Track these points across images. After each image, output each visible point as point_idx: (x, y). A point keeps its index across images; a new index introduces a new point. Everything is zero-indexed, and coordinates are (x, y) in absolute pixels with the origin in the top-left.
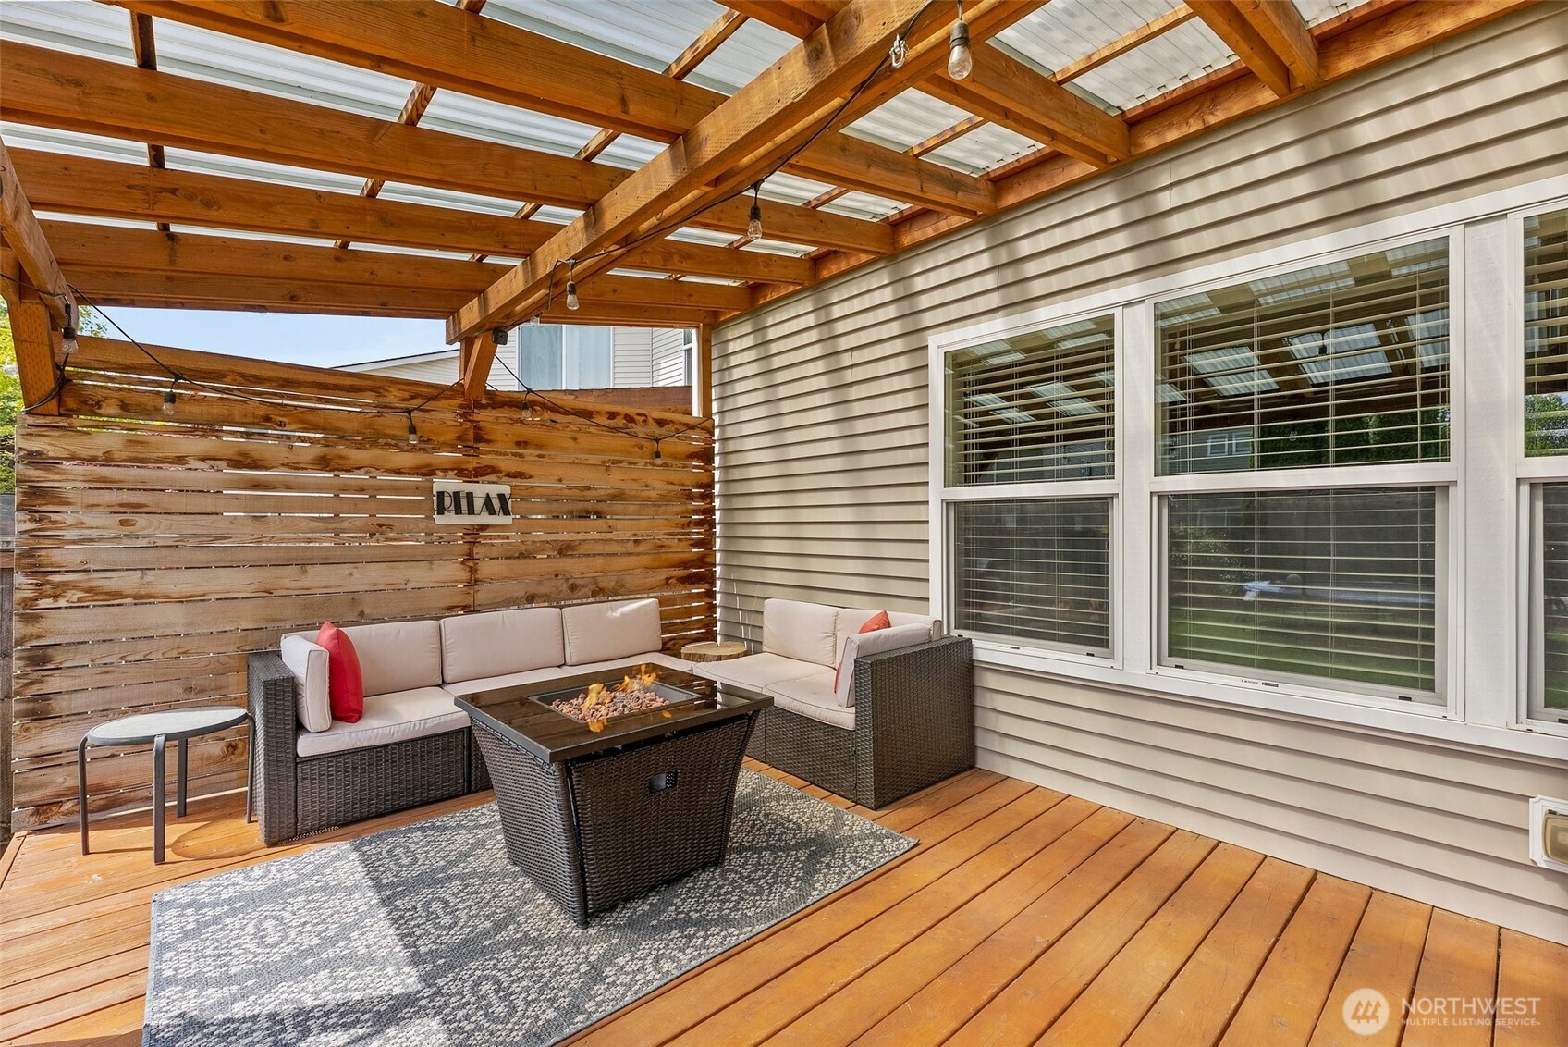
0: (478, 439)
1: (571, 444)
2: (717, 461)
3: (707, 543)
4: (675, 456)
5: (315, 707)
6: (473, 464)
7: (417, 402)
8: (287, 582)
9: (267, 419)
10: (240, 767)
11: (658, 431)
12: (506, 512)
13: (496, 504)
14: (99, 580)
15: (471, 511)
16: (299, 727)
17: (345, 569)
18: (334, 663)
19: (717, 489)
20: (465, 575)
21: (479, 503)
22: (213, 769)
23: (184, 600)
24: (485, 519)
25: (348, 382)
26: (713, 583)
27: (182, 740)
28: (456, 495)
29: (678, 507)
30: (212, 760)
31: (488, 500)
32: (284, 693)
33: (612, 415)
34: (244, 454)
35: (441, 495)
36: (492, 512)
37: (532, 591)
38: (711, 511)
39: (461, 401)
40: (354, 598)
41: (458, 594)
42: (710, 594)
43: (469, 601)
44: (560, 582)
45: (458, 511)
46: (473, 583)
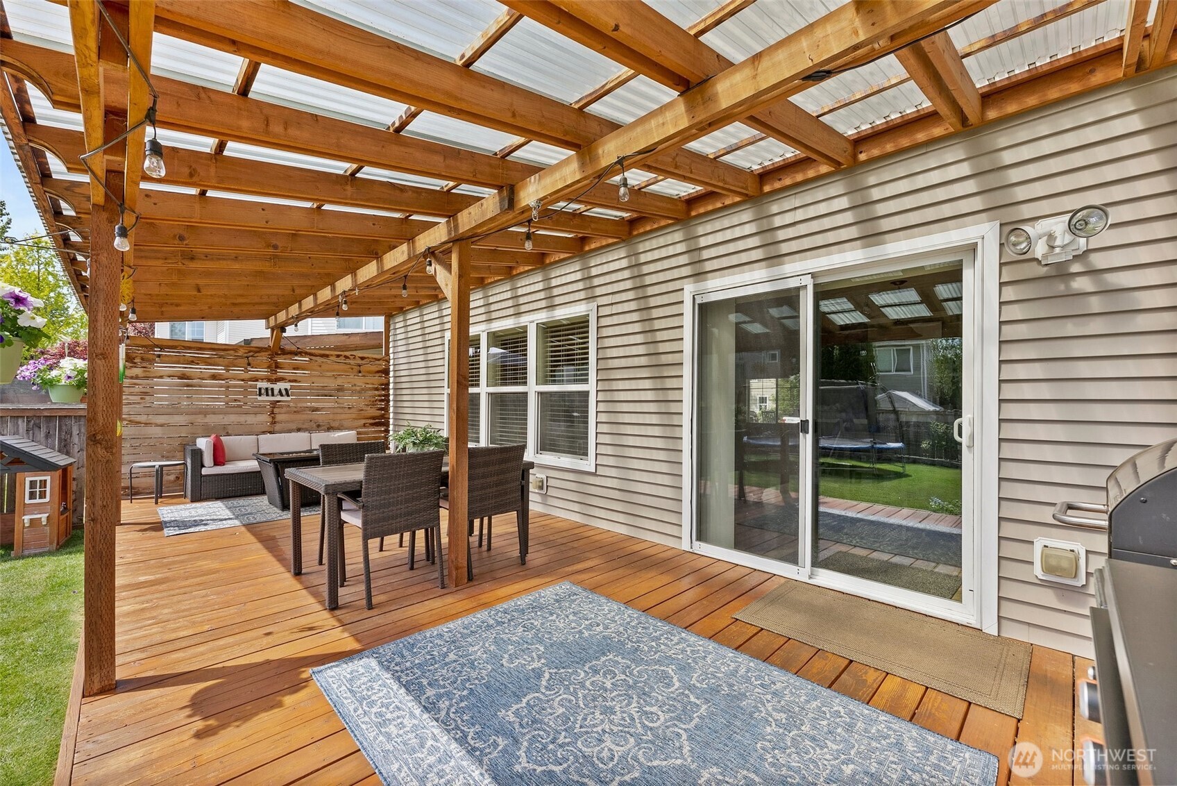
0: (277, 367)
1: (319, 368)
2: (391, 374)
3: (386, 409)
4: (369, 372)
5: (208, 459)
6: (274, 377)
7: (251, 354)
8: (199, 420)
9: (193, 362)
10: (180, 485)
11: (360, 362)
12: (288, 396)
13: (284, 392)
14: (133, 418)
15: (273, 395)
16: (203, 466)
17: (221, 416)
18: (215, 446)
19: (391, 386)
20: (270, 420)
21: (276, 392)
22: (171, 485)
23: (162, 425)
24: (279, 398)
25: (224, 347)
26: (388, 426)
27: (161, 467)
28: (267, 389)
29: (371, 393)
30: (170, 482)
31: (280, 391)
32: (197, 455)
33: (338, 356)
34: (184, 374)
35: (260, 389)
36: (282, 395)
37: (299, 427)
38: (389, 395)
39: (270, 353)
40: (225, 427)
41: (267, 426)
42: (387, 431)
43: (272, 430)
44: (312, 423)
45: (267, 395)
46: (273, 423)
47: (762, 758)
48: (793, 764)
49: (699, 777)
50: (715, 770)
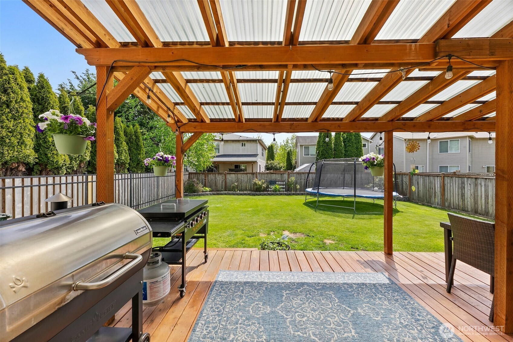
47: (259, 323)
48: (249, 327)
49: (270, 307)
50: (268, 312)
